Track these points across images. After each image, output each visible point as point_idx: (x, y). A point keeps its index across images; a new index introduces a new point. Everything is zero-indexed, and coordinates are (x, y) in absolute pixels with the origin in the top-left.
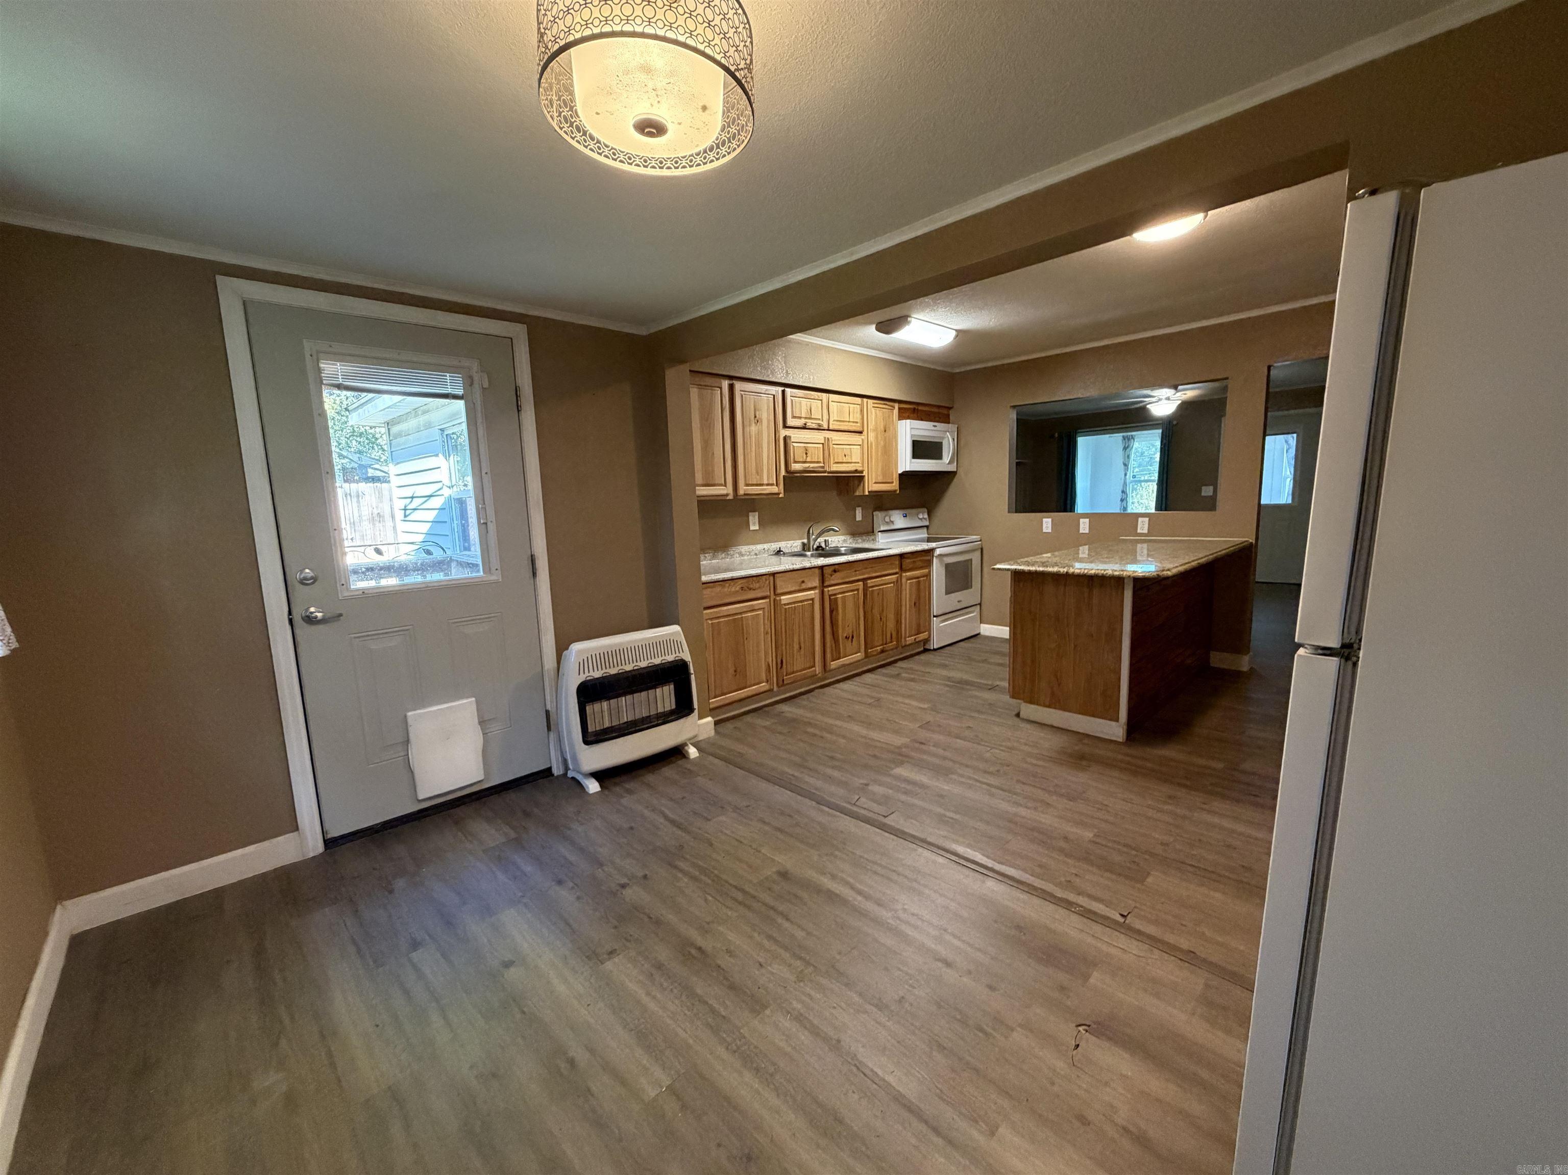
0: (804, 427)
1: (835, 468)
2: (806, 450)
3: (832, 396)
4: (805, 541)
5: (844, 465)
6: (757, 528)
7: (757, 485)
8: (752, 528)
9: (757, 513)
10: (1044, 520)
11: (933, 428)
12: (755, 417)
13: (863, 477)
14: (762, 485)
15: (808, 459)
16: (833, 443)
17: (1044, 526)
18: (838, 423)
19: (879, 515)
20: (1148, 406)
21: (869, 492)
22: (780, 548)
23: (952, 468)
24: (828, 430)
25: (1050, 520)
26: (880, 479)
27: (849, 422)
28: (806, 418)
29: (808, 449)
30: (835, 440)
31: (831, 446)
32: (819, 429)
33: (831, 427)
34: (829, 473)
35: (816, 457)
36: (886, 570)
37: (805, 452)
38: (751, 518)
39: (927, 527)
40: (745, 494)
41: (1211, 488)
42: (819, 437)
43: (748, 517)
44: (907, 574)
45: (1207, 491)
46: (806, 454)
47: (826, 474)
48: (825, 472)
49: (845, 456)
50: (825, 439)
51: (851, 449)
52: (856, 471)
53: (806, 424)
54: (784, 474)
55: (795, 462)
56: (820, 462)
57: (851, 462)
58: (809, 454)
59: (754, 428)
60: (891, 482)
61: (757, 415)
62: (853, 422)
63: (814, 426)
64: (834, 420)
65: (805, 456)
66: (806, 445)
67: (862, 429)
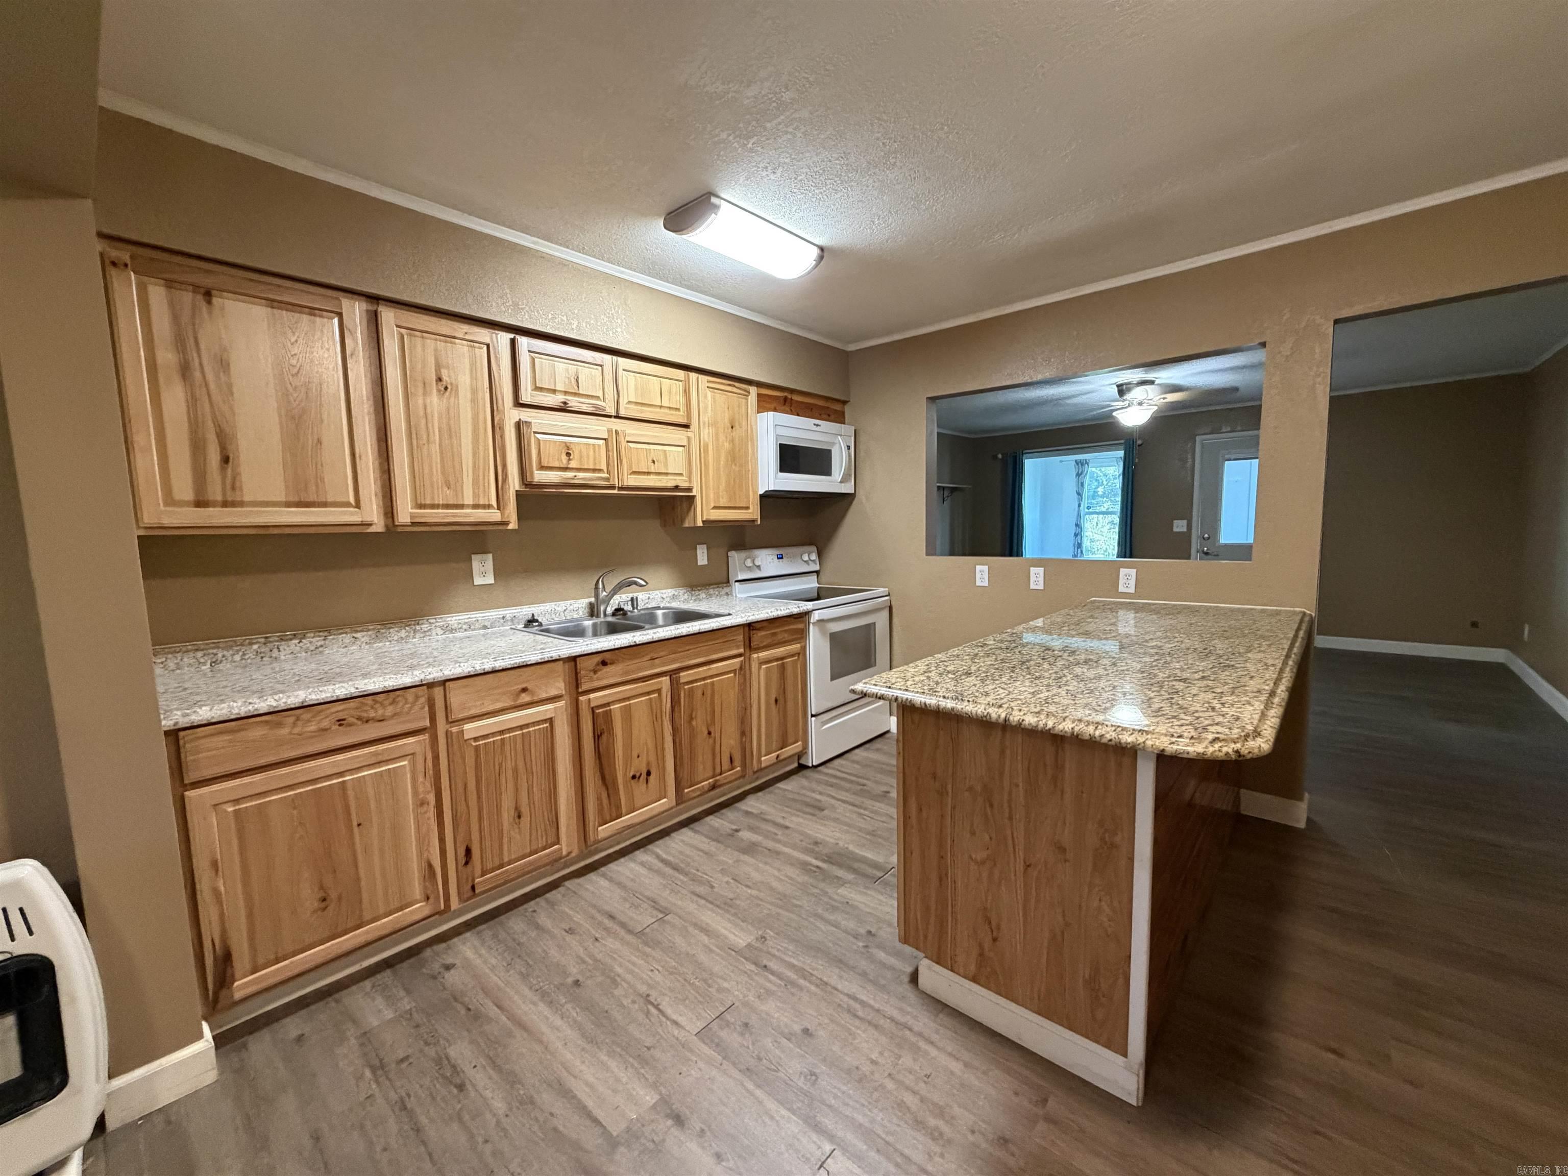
0: (563, 409)
1: (632, 481)
2: (568, 448)
3: (623, 362)
4: (593, 600)
5: (652, 477)
6: (490, 580)
7: (447, 506)
8: (478, 581)
9: (490, 556)
10: (978, 568)
11: (815, 428)
12: (439, 379)
14: (462, 506)
15: (573, 464)
16: (628, 439)
17: (978, 575)
18: (639, 408)
19: (735, 557)
20: (1114, 414)
21: (703, 522)
22: (533, 615)
23: (848, 488)
24: (617, 417)
25: (986, 568)
26: (723, 502)
27: (661, 407)
28: (566, 393)
29: (572, 446)
30: (630, 435)
31: (623, 444)
32: (597, 413)
33: (622, 413)
34: (621, 488)
35: (591, 459)
36: (721, 651)
37: (564, 451)
38: (475, 564)
39: (817, 572)
40: (413, 524)
41: (1185, 522)
42: (600, 427)
43: (469, 560)
44: (761, 654)
45: (1179, 526)
46: (568, 454)
47: (616, 492)
48: (613, 487)
49: (654, 462)
50: (609, 431)
51: (665, 451)
52: (676, 488)
53: (565, 403)
54: (517, 488)
55: (542, 468)
56: (600, 470)
57: (667, 474)
58: (575, 455)
59: (435, 402)
60: (748, 508)
61: (445, 378)
62: (670, 408)
63: (584, 408)
64: (630, 402)
65: (564, 458)
66: (568, 440)
67: (685, 421)
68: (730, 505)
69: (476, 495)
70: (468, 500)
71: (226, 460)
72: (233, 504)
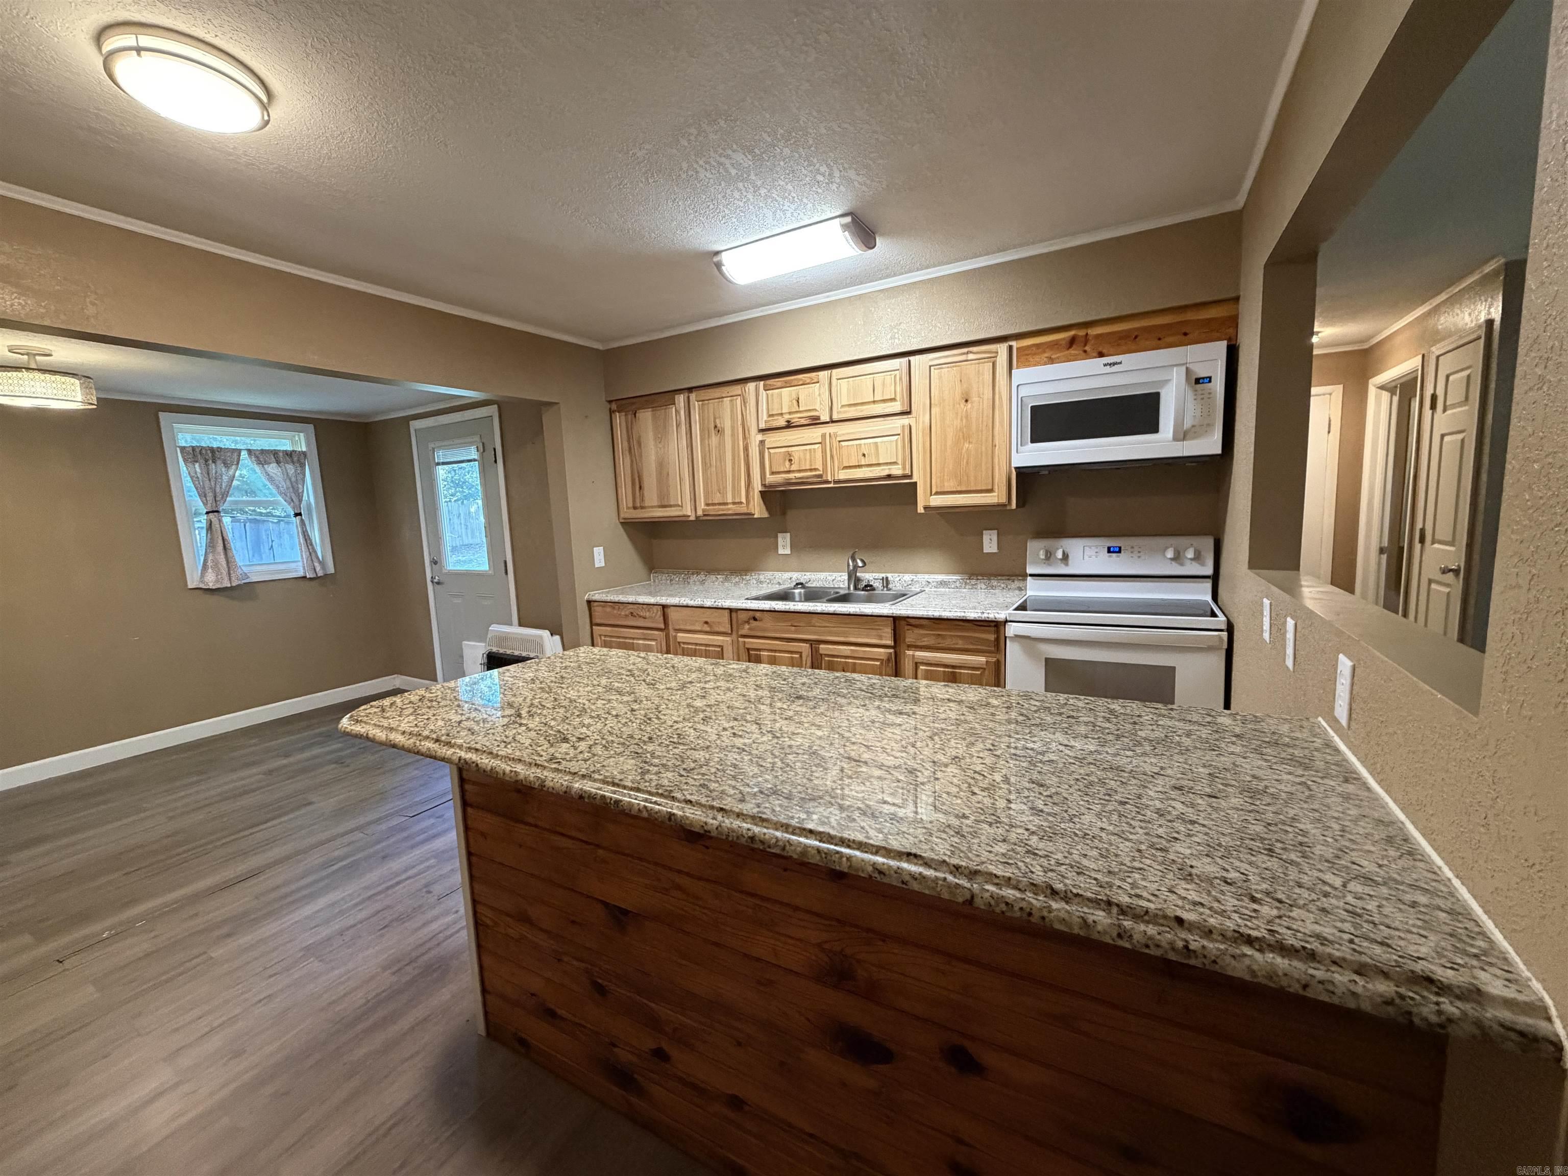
0: (789, 426)
1: (843, 475)
2: (790, 455)
3: (836, 372)
5: (864, 469)
6: (788, 551)
7: (720, 504)
8: (781, 551)
11: (1108, 369)
12: (716, 427)
13: (915, 483)
14: (726, 504)
15: (794, 468)
16: (839, 439)
18: (853, 408)
19: (1036, 548)
21: (925, 508)
23: (1207, 449)
24: (833, 422)
26: (949, 485)
27: (874, 402)
28: (790, 413)
29: (793, 454)
30: (841, 435)
31: (835, 444)
32: (815, 422)
33: (835, 417)
34: (835, 482)
35: (808, 462)
37: (788, 458)
38: (780, 539)
40: (705, 515)
42: (815, 434)
43: (777, 537)
46: (790, 460)
47: (831, 485)
48: (827, 482)
49: (864, 455)
50: (824, 436)
51: (876, 443)
52: (889, 477)
53: (788, 421)
54: (760, 489)
55: (773, 473)
56: (816, 469)
57: (879, 465)
58: (795, 459)
59: (714, 440)
60: (991, 491)
61: (719, 425)
62: (884, 401)
63: (803, 422)
64: (843, 406)
65: (787, 463)
66: (790, 449)
67: (906, 408)
68: (959, 489)
69: (734, 497)
70: (730, 500)
71: (640, 487)
72: (642, 508)
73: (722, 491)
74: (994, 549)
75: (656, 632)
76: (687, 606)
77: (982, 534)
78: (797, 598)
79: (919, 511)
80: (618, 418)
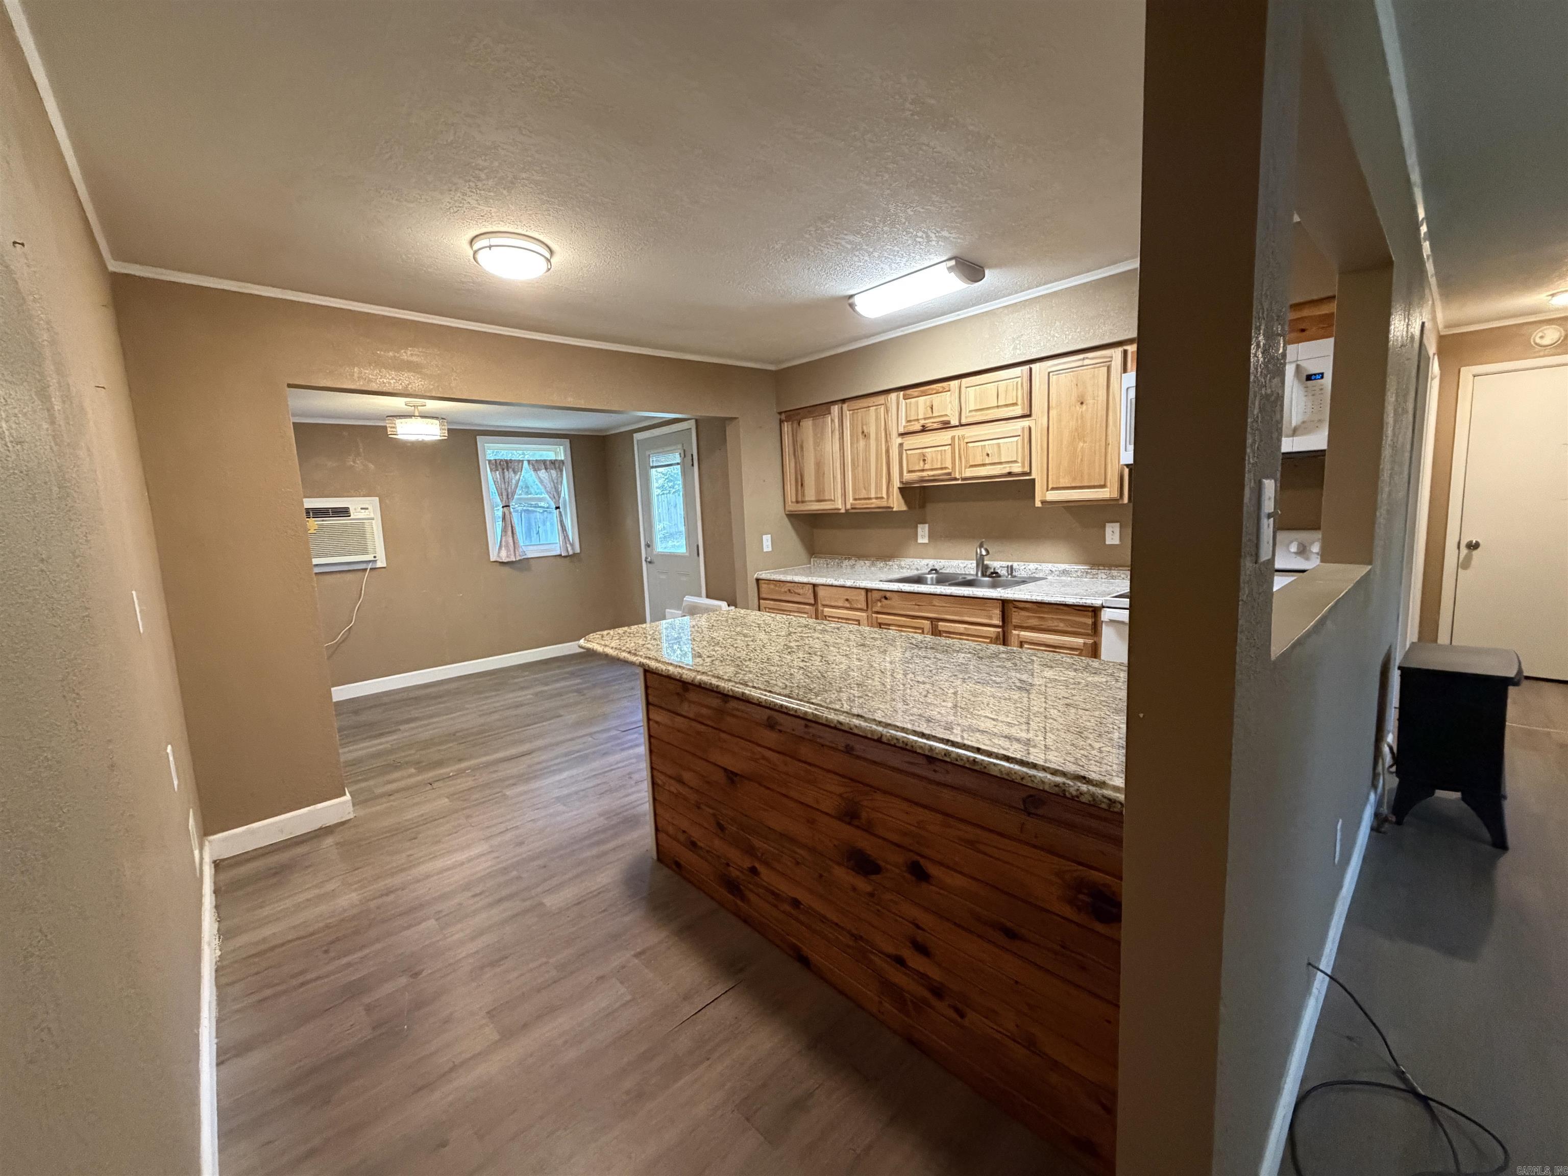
0: (924, 430)
1: (969, 473)
2: (924, 456)
3: (965, 381)
5: (988, 467)
6: (926, 541)
7: (865, 499)
8: (920, 541)
9: (927, 526)
12: (863, 432)
13: (1034, 480)
14: (870, 499)
15: (927, 467)
16: (966, 440)
18: (979, 413)
21: (1043, 502)
24: (961, 425)
26: (1064, 482)
27: (998, 407)
28: (925, 419)
29: (927, 454)
30: (968, 437)
31: (963, 445)
32: (946, 426)
33: (964, 421)
34: (963, 479)
35: (939, 462)
37: (922, 458)
38: (919, 530)
40: (852, 508)
42: (945, 437)
43: (916, 527)
44: (1022, 633)
46: (924, 460)
47: (959, 482)
48: (955, 479)
49: (988, 455)
50: (953, 438)
51: (999, 445)
52: (1010, 474)
53: (923, 426)
54: (899, 486)
55: (909, 472)
56: (946, 468)
57: (1000, 463)
58: (929, 458)
59: (862, 443)
60: (1104, 486)
61: (865, 431)
62: (1006, 406)
63: (936, 426)
64: (970, 411)
65: (922, 463)
66: (924, 450)
67: (1027, 412)
68: (1073, 485)
69: (876, 493)
70: (873, 495)
71: (802, 485)
72: (803, 502)
73: (868, 489)
74: (1117, 541)
75: (807, 607)
76: (832, 586)
77: (1104, 527)
78: (929, 582)
79: (1036, 506)
80: (786, 427)
